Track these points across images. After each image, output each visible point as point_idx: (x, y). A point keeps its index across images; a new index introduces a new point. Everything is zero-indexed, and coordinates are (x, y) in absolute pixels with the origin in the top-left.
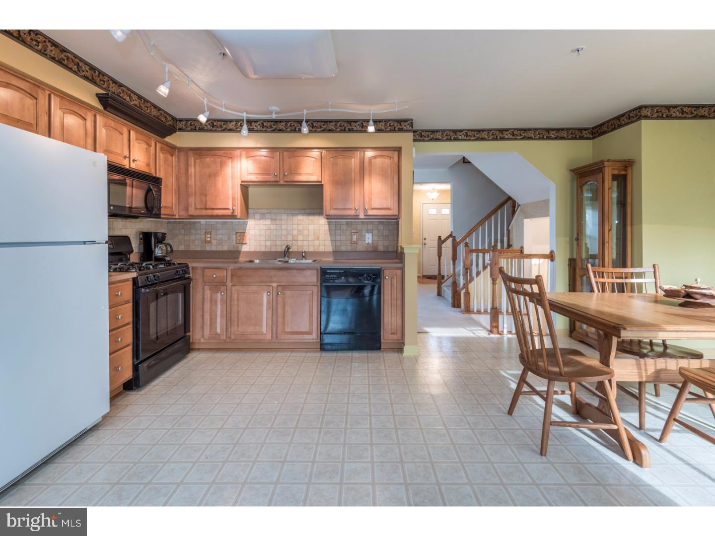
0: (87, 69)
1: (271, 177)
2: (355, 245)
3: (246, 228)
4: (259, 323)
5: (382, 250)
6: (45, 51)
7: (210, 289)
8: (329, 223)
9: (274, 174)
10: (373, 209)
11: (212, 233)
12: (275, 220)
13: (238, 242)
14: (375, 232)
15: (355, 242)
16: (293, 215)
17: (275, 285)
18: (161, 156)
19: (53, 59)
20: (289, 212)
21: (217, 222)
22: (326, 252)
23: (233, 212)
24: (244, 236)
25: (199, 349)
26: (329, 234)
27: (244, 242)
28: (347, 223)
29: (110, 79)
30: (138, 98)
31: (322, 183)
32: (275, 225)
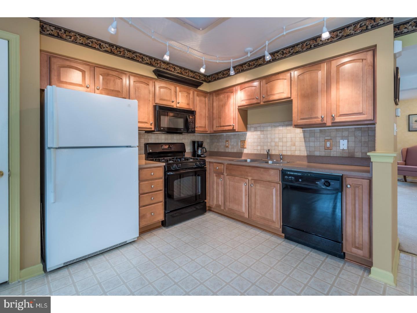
0: (148, 59)
1: (255, 100)
2: (330, 151)
3: (246, 137)
4: (240, 204)
5: (360, 157)
6: (124, 55)
7: (216, 176)
8: (304, 132)
9: (256, 98)
10: (341, 115)
11: (229, 141)
12: (263, 131)
13: (242, 147)
14: (352, 139)
15: (328, 148)
16: (275, 126)
17: (250, 178)
18: (197, 99)
19: (128, 58)
20: (272, 125)
21: (231, 134)
22: (301, 156)
23: (233, 128)
24: (245, 143)
25: (213, 211)
26: (304, 141)
27: (245, 147)
28: (321, 131)
29: (161, 62)
30: (180, 69)
31: (292, 99)
32: (263, 135)
